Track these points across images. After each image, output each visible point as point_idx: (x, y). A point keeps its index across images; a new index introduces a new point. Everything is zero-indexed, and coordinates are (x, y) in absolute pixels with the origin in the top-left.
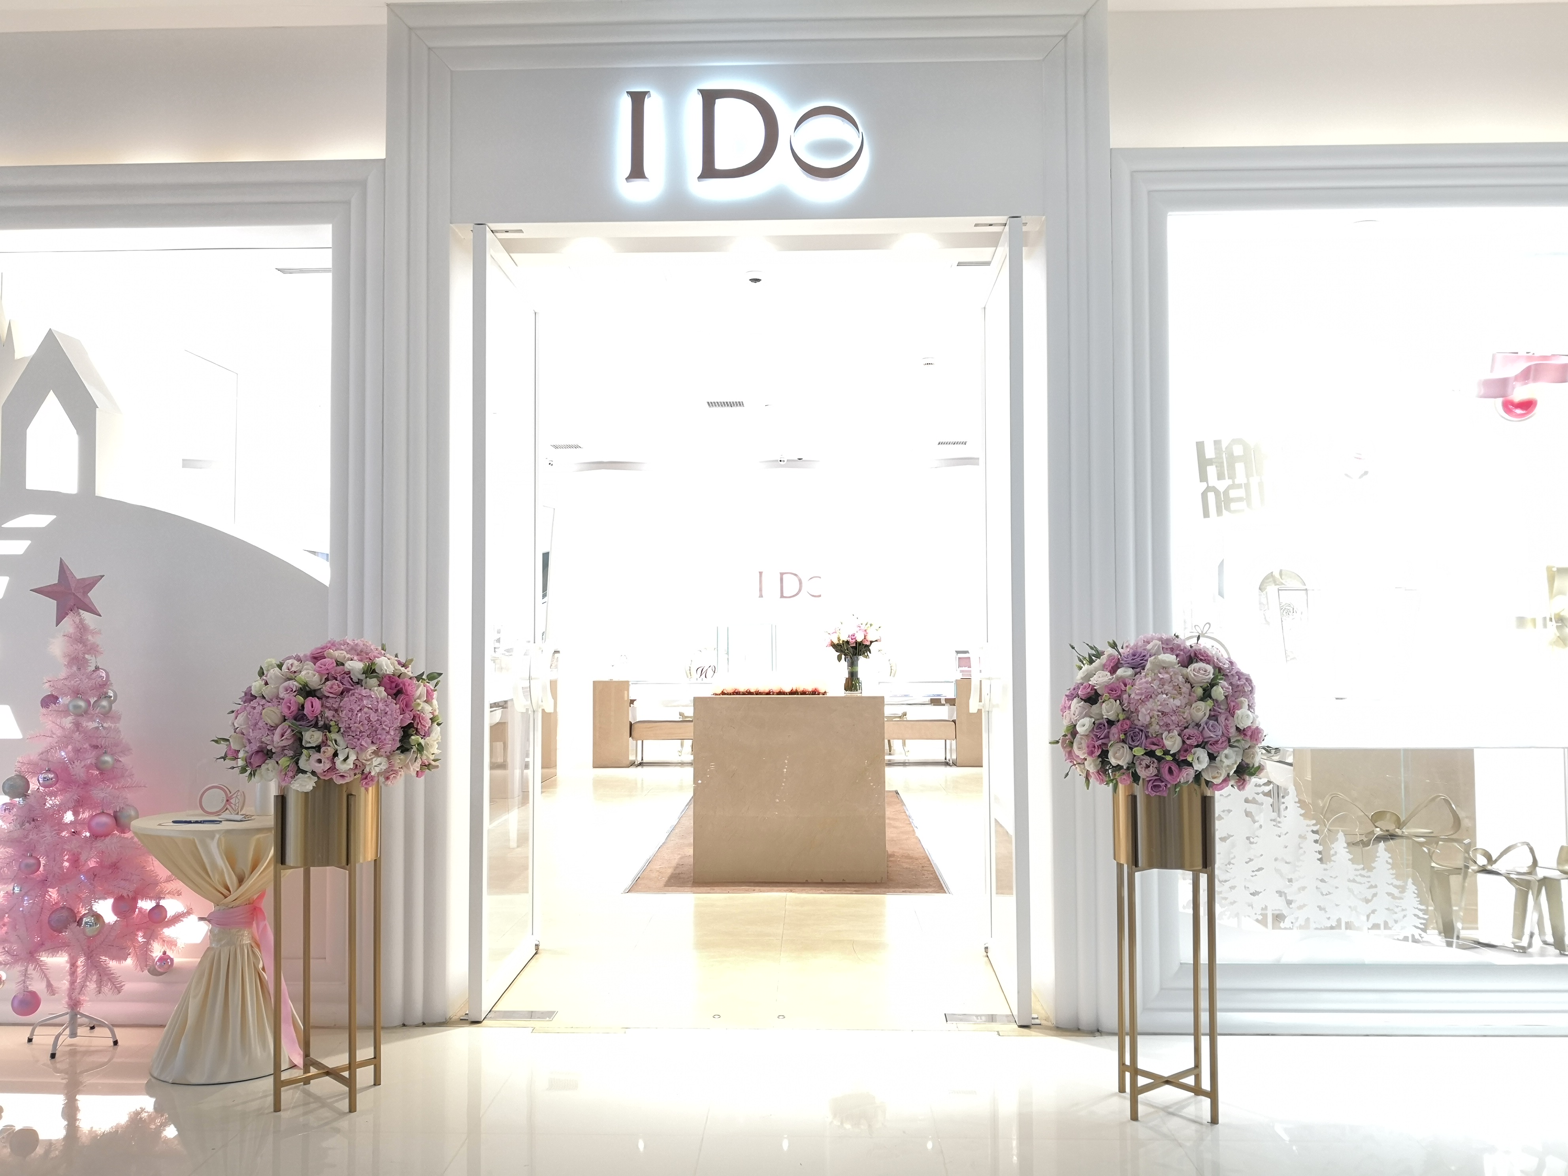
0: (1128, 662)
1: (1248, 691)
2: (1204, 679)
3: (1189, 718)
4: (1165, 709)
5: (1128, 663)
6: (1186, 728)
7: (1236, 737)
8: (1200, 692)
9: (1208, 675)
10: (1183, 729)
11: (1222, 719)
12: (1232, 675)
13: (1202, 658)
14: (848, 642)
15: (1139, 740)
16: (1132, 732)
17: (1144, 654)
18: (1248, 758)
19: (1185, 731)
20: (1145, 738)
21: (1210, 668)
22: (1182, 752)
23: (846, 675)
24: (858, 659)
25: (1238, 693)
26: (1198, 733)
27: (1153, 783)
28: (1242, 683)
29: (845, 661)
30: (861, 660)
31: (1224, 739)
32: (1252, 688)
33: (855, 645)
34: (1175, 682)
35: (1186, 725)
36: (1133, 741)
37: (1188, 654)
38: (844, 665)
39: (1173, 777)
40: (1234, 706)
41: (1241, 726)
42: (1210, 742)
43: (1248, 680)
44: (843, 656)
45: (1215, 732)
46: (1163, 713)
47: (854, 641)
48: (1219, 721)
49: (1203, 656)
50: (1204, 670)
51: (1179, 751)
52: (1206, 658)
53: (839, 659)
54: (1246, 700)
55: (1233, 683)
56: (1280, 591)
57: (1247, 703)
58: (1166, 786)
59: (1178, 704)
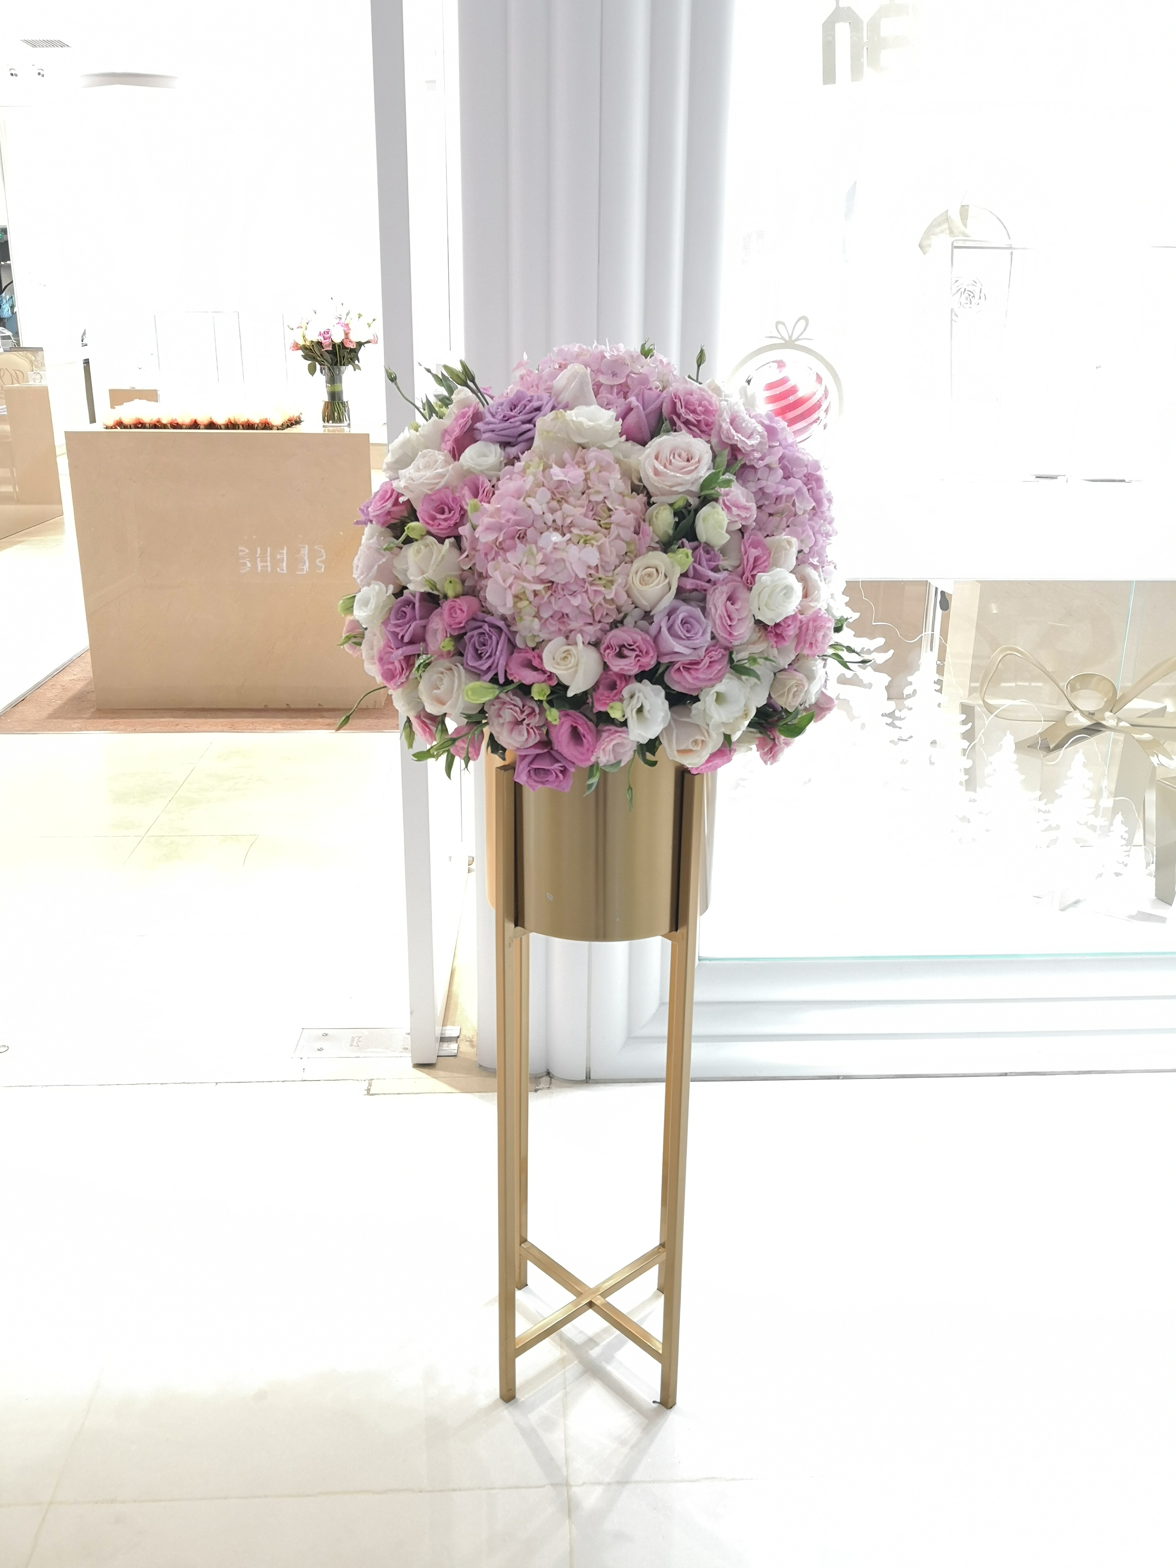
0: (491, 426)
1: (805, 512)
2: (681, 484)
3: (623, 599)
4: (557, 573)
5: (493, 431)
6: (615, 625)
7: (754, 643)
8: (664, 519)
9: (692, 471)
10: (608, 627)
11: (717, 599)
12: (768, 467)
13: (691, 417)
14: (319, 344)
15: (490, 656)
16: (476, 632)
17: (536, 404)
18: (782, 695)
19: (610, 634)
20: (505, 653)
21: (701, 448)
22: (601, 690)
23: (324, 397)
24: (340, 373)
25: (775, 519)
26: (644, 640)
27: (531, 763)
28: (791, 490)
29: (322, 372)
30: (348, 372)
31: (716, 655)
32: (818, 501)
33: (330, 349)
34: (598, 492)
35: (615, 616)
36: (480, 656)
37: (652, 407)
38: (320, 379)
39: (581, 749)
40: (756, 559)
41: (769, 618)
42: (676, 666)
43: (813, 481)
44: (318, 367)
45: (688, 638)
46: (551, 585)
47: (328, 341)
48: (710, 605)
49: (694, 412)
50: (684, 455)
51: (595, 687)
52: (700, 418)
53: (312, 370)
54: (794, 540)
55: (767, 491)
56: (955, 250)
57: (794, 551)
58: (564, 771)
59: (594, 559)
